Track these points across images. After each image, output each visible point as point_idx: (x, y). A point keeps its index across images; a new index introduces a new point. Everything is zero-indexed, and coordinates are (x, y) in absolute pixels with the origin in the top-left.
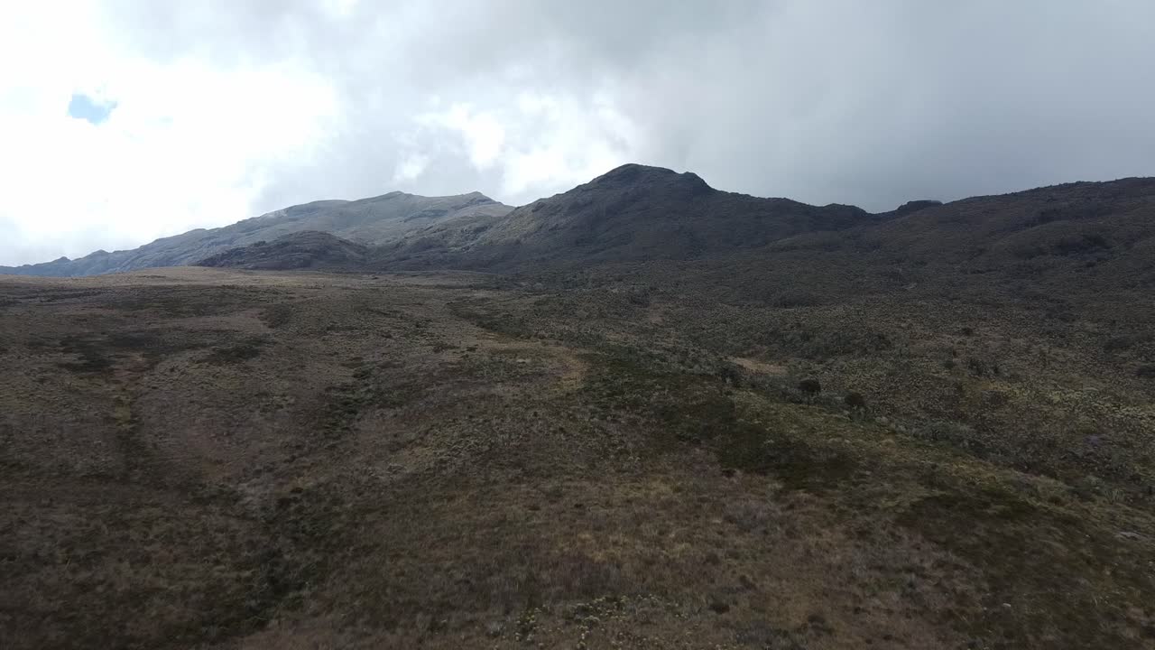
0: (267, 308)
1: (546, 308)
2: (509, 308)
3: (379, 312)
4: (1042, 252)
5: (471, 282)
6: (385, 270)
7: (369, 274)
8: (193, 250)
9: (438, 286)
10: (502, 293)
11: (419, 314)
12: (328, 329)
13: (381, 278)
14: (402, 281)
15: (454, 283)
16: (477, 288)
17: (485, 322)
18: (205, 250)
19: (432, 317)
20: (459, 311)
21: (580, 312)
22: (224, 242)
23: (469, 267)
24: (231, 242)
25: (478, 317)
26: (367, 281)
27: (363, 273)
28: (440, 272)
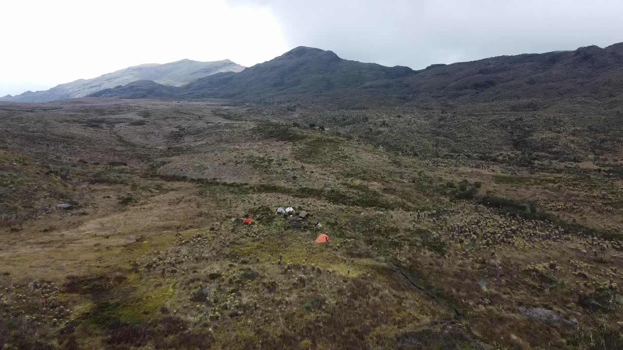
0: (139, 112)
1: (251, 111)
2: (236, 112)
3: (184, 113)
4: (466, 88)
5: (223, 103)
6: (183, 98)
7: (175, 100)
8: (80, 90)
9: (208, 105)
10: (235, 107)
11: (200, 114)
12: (166, 118)
13: (181, 102)
14: (191, 103)
15: (215, 104)
16: (225, 105)
17: (226, 117)
18: (87, 90)
19: (205, 115)
20: (216, 113)
21: (264, 113)
22: (96, 86)
23: (221, 97)
24: (100, 86)
25: (223, 115)
26: (174, 103)
27: (173, 100)
28: (209, 99)
